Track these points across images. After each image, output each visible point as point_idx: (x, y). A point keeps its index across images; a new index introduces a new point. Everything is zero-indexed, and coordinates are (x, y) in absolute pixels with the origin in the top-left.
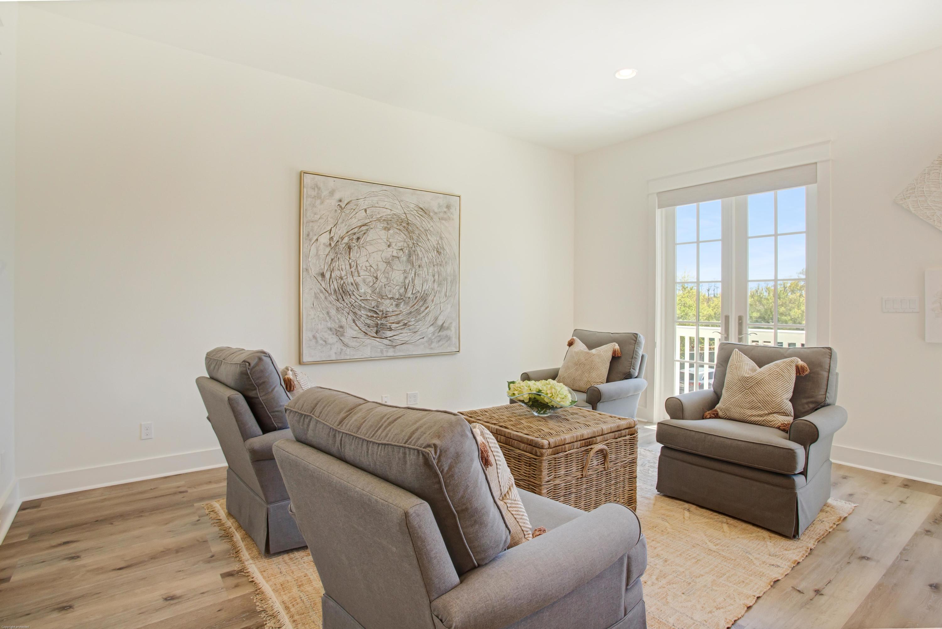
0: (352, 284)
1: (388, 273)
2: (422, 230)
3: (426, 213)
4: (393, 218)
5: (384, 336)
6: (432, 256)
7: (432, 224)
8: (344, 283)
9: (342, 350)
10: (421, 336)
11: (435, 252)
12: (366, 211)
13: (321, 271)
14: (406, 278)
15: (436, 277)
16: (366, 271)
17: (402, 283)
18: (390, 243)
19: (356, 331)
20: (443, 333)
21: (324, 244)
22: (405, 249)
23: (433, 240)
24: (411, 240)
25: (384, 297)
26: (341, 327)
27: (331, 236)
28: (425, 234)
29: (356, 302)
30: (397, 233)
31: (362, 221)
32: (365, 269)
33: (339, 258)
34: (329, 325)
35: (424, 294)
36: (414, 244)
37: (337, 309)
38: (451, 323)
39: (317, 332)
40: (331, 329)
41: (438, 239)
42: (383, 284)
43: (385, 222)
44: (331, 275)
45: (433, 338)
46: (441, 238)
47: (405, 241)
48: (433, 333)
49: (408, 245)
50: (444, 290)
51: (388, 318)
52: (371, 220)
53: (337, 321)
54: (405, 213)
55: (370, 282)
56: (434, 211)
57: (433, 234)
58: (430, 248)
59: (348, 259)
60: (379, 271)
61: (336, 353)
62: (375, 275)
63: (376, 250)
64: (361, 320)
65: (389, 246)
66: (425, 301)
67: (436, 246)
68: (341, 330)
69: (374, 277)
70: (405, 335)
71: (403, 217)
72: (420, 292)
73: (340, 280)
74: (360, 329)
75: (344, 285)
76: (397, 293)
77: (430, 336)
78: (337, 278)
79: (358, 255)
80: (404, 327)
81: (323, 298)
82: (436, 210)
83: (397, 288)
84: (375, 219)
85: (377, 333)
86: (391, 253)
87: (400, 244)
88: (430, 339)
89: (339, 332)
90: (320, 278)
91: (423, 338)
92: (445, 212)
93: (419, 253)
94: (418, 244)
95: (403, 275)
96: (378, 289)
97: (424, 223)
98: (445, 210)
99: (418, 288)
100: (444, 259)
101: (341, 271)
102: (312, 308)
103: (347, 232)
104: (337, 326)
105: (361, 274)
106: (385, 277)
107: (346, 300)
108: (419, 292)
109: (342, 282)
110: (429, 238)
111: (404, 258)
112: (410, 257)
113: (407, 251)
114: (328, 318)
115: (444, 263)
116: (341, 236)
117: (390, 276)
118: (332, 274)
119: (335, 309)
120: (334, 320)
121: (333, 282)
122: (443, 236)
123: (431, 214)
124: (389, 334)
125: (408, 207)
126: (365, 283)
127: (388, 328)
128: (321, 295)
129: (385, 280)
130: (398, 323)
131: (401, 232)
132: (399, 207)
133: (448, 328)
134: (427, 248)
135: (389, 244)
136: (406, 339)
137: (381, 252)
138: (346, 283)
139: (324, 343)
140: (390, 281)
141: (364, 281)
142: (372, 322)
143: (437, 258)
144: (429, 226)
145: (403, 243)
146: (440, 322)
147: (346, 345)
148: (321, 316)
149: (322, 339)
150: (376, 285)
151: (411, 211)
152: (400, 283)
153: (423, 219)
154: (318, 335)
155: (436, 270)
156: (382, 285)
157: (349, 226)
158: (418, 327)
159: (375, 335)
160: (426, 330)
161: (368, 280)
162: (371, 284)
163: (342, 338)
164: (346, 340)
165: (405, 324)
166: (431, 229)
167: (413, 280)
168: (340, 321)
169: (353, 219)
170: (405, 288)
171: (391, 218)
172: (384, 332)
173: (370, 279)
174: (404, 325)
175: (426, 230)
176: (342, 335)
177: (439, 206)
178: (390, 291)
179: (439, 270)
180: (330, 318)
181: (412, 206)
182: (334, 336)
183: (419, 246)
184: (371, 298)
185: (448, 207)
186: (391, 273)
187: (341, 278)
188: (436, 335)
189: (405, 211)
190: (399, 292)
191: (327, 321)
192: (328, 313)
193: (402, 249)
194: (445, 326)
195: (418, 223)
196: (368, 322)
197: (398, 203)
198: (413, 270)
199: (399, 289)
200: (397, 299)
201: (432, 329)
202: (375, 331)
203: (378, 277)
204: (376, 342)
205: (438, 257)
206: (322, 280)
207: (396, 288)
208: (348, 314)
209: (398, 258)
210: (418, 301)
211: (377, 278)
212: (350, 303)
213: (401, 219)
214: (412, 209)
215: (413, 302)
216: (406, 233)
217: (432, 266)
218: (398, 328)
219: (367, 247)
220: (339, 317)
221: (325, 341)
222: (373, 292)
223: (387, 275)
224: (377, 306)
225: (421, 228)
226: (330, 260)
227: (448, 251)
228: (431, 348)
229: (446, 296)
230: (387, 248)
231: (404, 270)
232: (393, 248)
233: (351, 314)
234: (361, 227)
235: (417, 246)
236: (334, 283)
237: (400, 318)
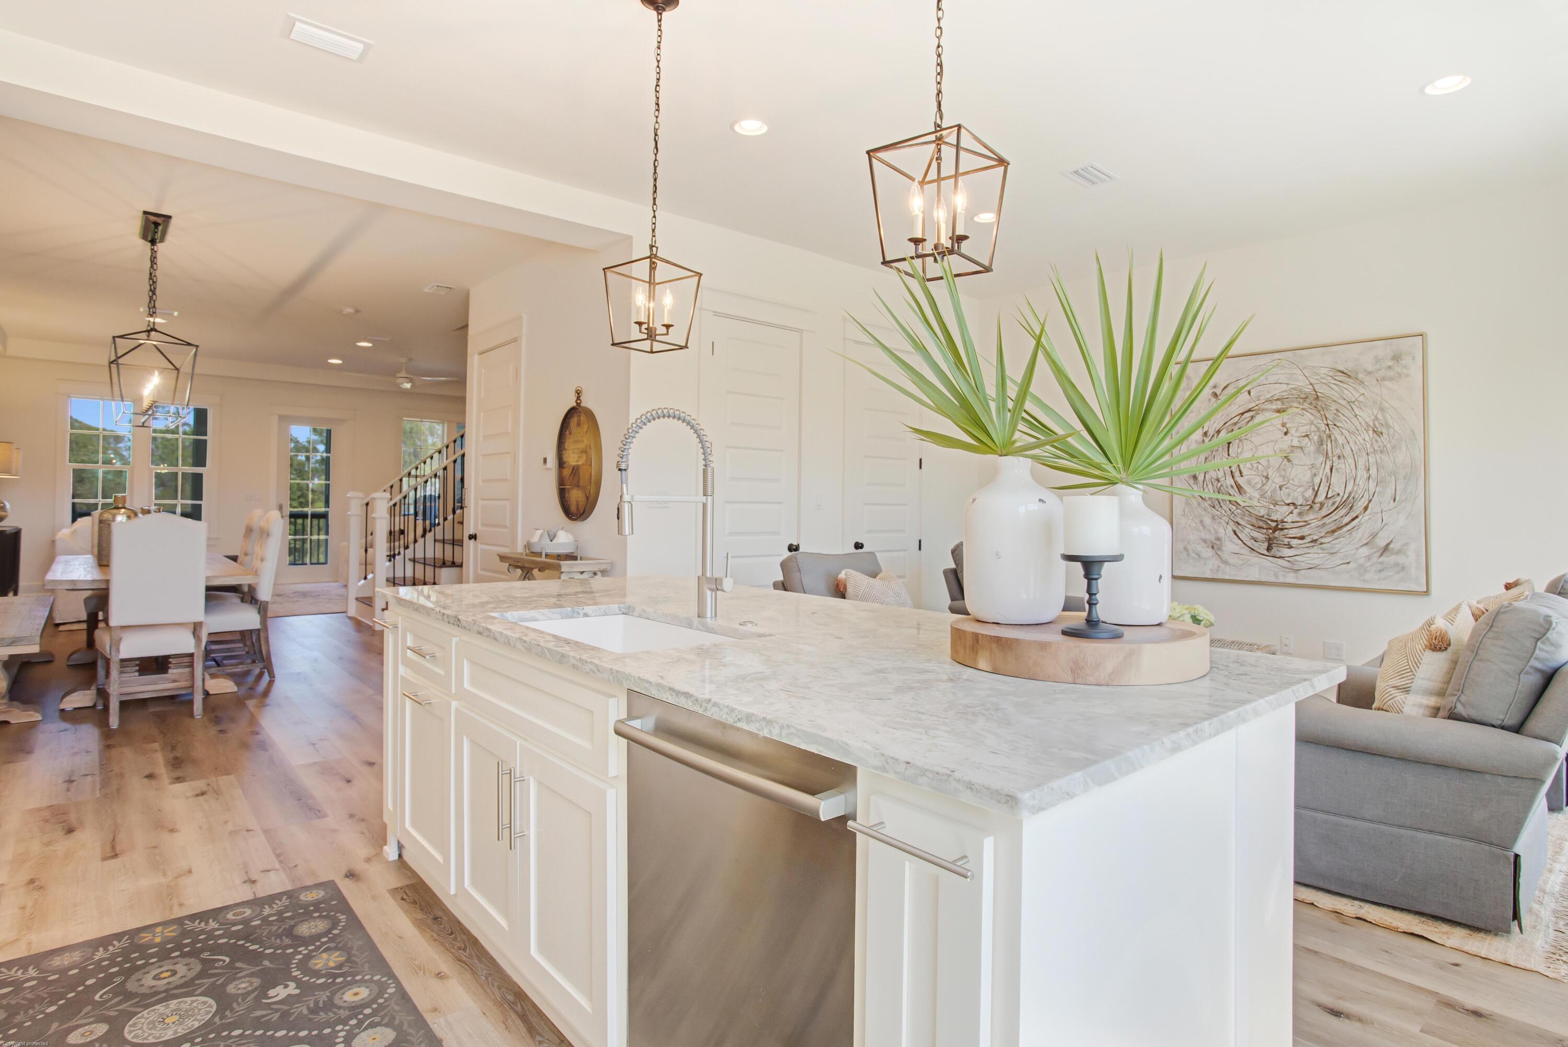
0: (1232, 487)
1: (1284, 470)
2: (1344, 403)
3: (1349, 376)
4: (1292, 394)
5: (1279, 554)
6: (1364, 440)
7: (1362, 391)
8: (1222, 486)
9: (1219, 567)
10: (1343, 559)
11: (1371, 433)
12: (1249, 392)
13: (1193, 473)
14: (1315, 475)
15: (1373, 471)
16: (1252, 469)
17: (1308, 483)
18: (1287, 429)
19: (1237, 545)
20: (1389, 559)
21: (1196, 441)
22: (1313, 434)
23: (1366, 415)
24: (1323, 420)
25: (1279, 503)
26: (1218, 539)
27: (1204, 431)
28: (1350, 408)
29: (1237, 509)
30: (1299, 414)
31: (1244, 406)
32: (1251, 467)
33: (1214, 456)
34: (1203, 535)
35: (1348, 497)
36: (1328, 425)
37: (1213, 518)
38: (1406, 544)
39: (1188, 543)
40: (1205, 541)
41: (1375, 413)
42: (1278, 486)
43: (1278, 402)
44: (1205, 477)
45: (1369, 564)
46: (1382, 410)
47: (1312, 423)
48: (1369, 558)
49: (1318, 429)
50: (1390, 492)
51: (1285, 531)
52: (1257, 402)
53: (1213, 532)
54: (1311, 384)
55: (1257, 483)
56: (1365, 370)
57: (1366, 406)
58: (1359, 427)
59: (1227, 456)
60: (1271, 469)
61: (1211, 570)
62: (1265, 474)
63: (1266, 441)
64: (1245, 532)
65: (1286, 434)
66: (1351, 508)
67: (1371, 423)
68: (1218, 542)
69: (1263, 476)
70: (1314, 556)
71: (1308, 389)
72: (1341, 494)
73: (1216, 482)
74: (1244, 543)
75: (1222, 488)
76: (1300, 497)
77: (1361, 561)
78: (1213, 480)
79: (1239, 451)
80: (1313, 544)
81: (1196, 504)
82: (1370, 369)
83: (1300, 489)
84: (1263, 401)
85: (1269, 549)
86: (1289, 443)
87: (1304, 430)
88: (1361, 566)
89: (1215, 546)
90: (1191, 482)
91: (1348, 563)
92: (1390, 367)
93: (1338, 437)
94: (1335, 425)
95: (1309, 471)
96: (1269, 493)
97: (1346, 392)
98: (1390, 363)
99: (1337, 487)
100: (1390, 442)
101: (1218, 472)
102: (1183, 515)
103: (1226, 423)
104: (1213, 538)
105: (1244, 474)
106: (1280, 476)
107: (1224, 507)
108: (1339, 494)
109: (1219, 484)
110: (1357, 412)
111: (1311, 448)
112: (1322, 444)
113: (1316, 438)
114: (1201, 528)
115: (1389, 446)
116: (1217, 430)
117: (1288, 475)
118: (1207, 476)
119: (1210, 517)
120: (1209, 531)
121: (1207, 485)
122: (1387, 405)
123: (1361, 376)
124: (1286, 552)
125: (1317, 374)
126: (1250, 485)
127: (1285, 545)
128: (1193, 500)
129: (1281, 479)
130: (1302, 538)
131: (1304, 412)
132: (1302, 378)
133: (1399, 552)
134: (1353, 429)
135: (1285, 430)
136: (1317, 562)
137: (1273, 444)
138: (1224, 485)
139: (1197, 557)
140: (1289, 481)
141: (1249, 482)
142: (1261, 535)
143: (1374, 441)
144: (1357, 395)
145: (1309, 426)
146: (1382, 543)
147: (1226, 562)
148: (1193, 525)
149: (1194, 551)
150: (1266, 488)
151: (1322, 378)
152: (1305, 484)
153: (1345, 386)
154: (1189, 547)
155: (1372, 460)
156: (1275, 487)
157: (1227, 415)
158: (1337, 546)
159: (1266, 552)
160: (1354, 551)
161: (1254, 482)
162: (1259, 486)
163: (1218, 553)
164: (1225, 556)
165: (1314, 541)
166: (1361, 399)
167: (1329, 479)
168: (1216, 532)
169: (1233, 406)
170: (1314, 489)
171: (1289, 395)
172: (1278, 549)
173: (1258, 480)
174: (1312, 542)
175: (1349, 402)
176: (1220, 549)
177: (1377, 360)
178: (1289, 495)
179: (1379, 461)
180: (1204, 527)
181: (1324, 371)
182: (1210, 550)
183: (1338, 427)
184: (1259, 504)
185: (1396, 358)
186: (1290, 470)
187: (1218, 480)
188: (1374, 559)
189: (1312, 381)
190: (1303, 496)
191: (1200, 531)
192: (1201, 522)
193: (1307, 436)
194: (1393, 549)
195: (1336, 394)
196: (1255, 534)
197: (1298, 372)
198: (1328, 463)
199: (1304, 492)
200: (1301, 505)
201: (1365, 551)
202: (1266, 547)
203: (1270, 476)
204: (1268, 562)
205: (1377, 441)
206: (1194, 484)
207: (1299, 489)
208: (1227, 523)
209: (1301, 448)
210: (1337, 508)
211: (1267, 478)
212: (1230, 510)
213: (1305, 394)
214: (1324, 376)
215: (1329, 509)
216: (1313, 412)
217: (1364, 454)
218: (1302, 546)
219: (1252, 439)
220: (1215, 527)
221: (1198, 555)
222: (1262, 496)
223: (1283, 473)
224: (1268, 515)
225: (1341, 401)
226: (1204, 459)
227: (1397, 428)
228: (1365, 581)
229: (1394, 500)
230: (1283, 435)
231: (1312, 465)
232: (1292, 436)
233: (1231, 523)
234: (1243, 414)
235: (1333, 428)
236: (1209, 486)
237: (1305, 531)
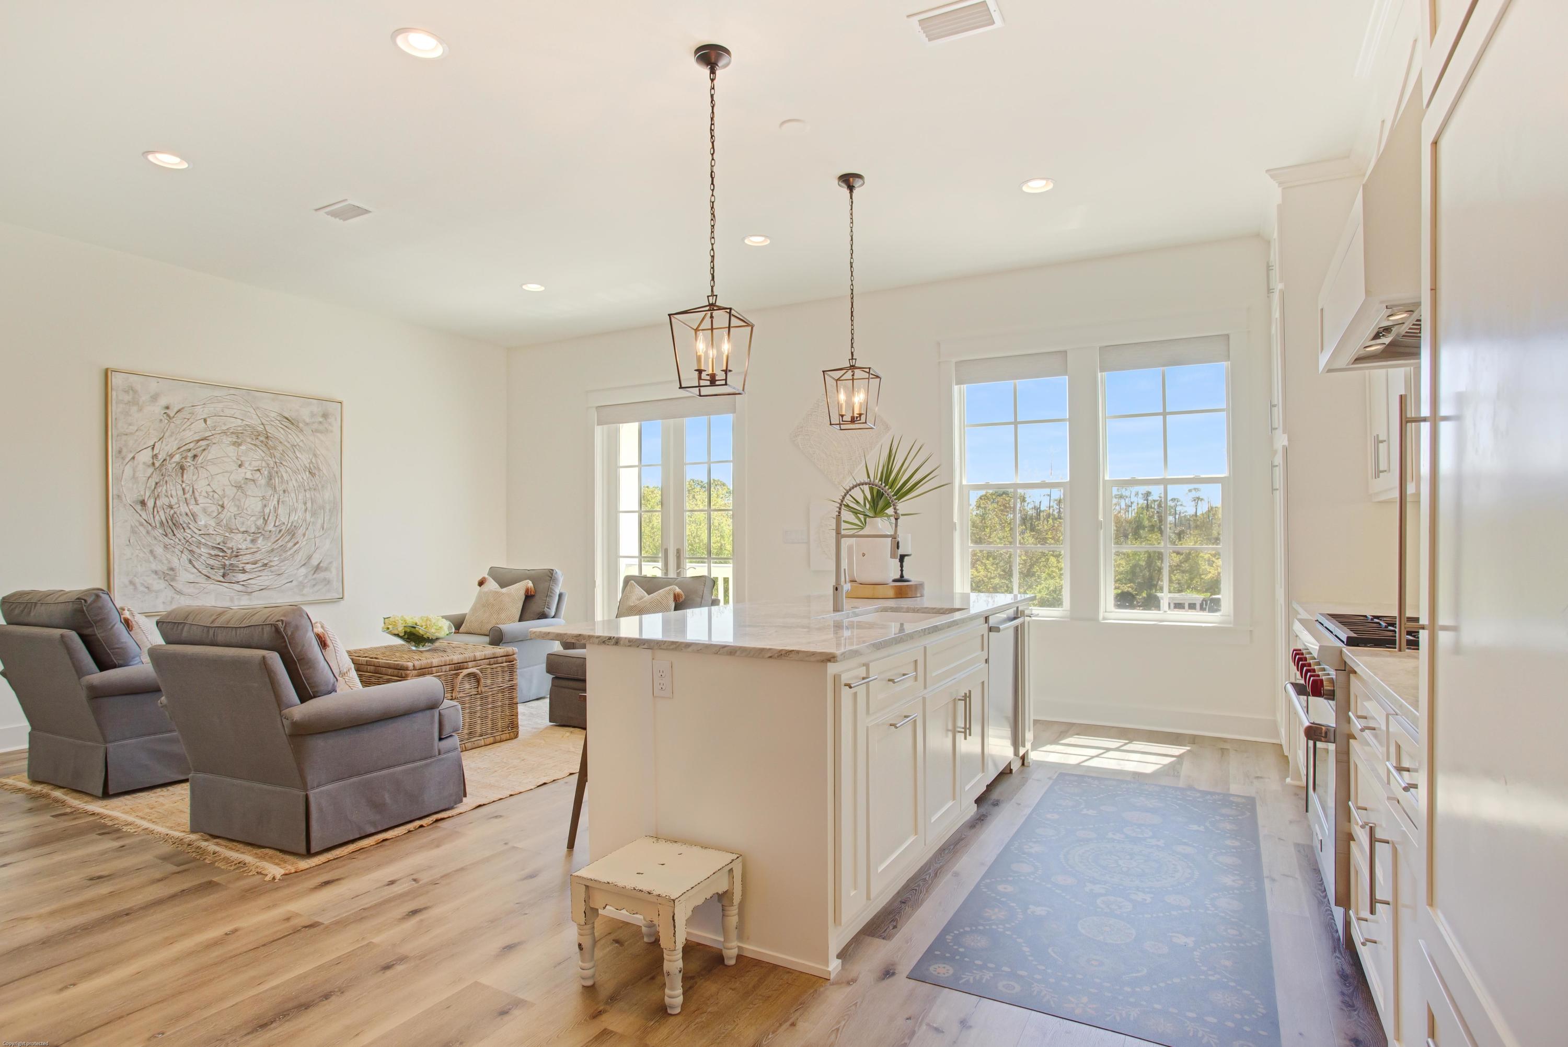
0: (187, 514)
1: (239, 500)
2: (289, 445)
3: (293, 424)
4: (246, 430)
5: (234, 579)
6: (303, 478)
7: (302, 437)
8: (175, 513)
9: (173, 598)
10: (287, 579)
11: (307, 473)
12: (205, 421)
13: (141, 498)
14: (265, 506)
15: (309, 505)
16: (207, 498)
17: (259, 512)
18: (241, 461)
19: (193, 574)
20: (321, 575)
21: (144, 463)
22: (264, 469)
23: (305, 458)
24: (272, 458)
25: (234, 531)
26: (172, 569)
27: (154, 453)
28: (292, 450)
29: (192, 537)
30: (252, 449)
31: (200, 434)
32: (206, 495)
33: (166, 482)
34: (154, 566)
35: (291, 526)
36: (276, 463)
37: (166, 547)
38: (331, 563)
39: (135, 576)
40: (156, 572)
41: (311, 457)
42: (233, 514)
43: (234, 436)
44: (155, 503)
45: (306, 581)
46: (315, 455)
47: (263, 460)
48: (306, 576)
49: (268, 465)
50: (320, 521)
51: (240, 557)
52: (213, 432)
53: (166, 562)
54: (262, 424)
55: (213, 512)
56: (304, 421)
57: (304, 451)
58: (299, 468)
59: (181, 483)
60: (226, 498)
61: (164, 603)
62: (221, 503)
63: (221, 471)
64: (201, 560)
65: (240, 466)
66: (293, 535)
67: (308, 466)
68: (171, 573)
69: (219, 505)
70: (265, 579)
71: (261, 428)
72: (286, 523)
73: (169, 509)
74: (200, 572)
75: (175, 516)
76: (253, 525)
77: (301, 579)
78: (165, 507)
79: (195, 478)
80: (264, 568)
81: (144, 532)
82: (308, 420)
83: (253, 518)
84: (220, 432)
85: (224, 576)
86: (243, 475)
87: (256, 464)
88: (301, 583)
89: (169, 576)
90: (139, 507)
91: (291, 582)
92: (320, 422)
93: (284, 475)
94: (281, 463)
95: (260, 502)
96: (224, 521)
97: (290, 436)
98: (321, 419)
99: (283, 518)
100: (320, 482)
101: (171, 498)
102: (127, 545)
103: (179, 448)
104: (166, 568)
105: (199, 502)
106: (235, 505)
107: (178, 535)
108: (284, 523)
109: (172, 512)
110: (298, 456)
111: (262, 481)
112: (271, 479)
113: (266, 473)
114: (151, 559)
115: (320, 486)
116: (169, 454)
117: (242, 504)
118: (157, 502)
119: (162, 546)
120: (161, 561)
121: (158, 512)
122: (318, 452)
123: (301, 425)
124: (242, 577)
125: (268, 416)
126: (206, 513)
127: (240, 570)
128: (141, 528)
129: (236, 509)
130: (255, 563)
131: (257, 449)
132: (255, 416)
133: (326, 569)
134: (295, 468)
135: (240, 463)
136: (267, 583)
137: (229, 474)
138: (178, 513)
139: (146, 590)
140: (243, 510)
141: (205, 510)
142: (217, 562)
143: (310, 481)
144: (298, 440)
145: (260, 462)
146: (315, 562)
147: (179, 593)
148: (141, 555)
149: (142, 584)
150: (222, 516)
151: (272, 421)
152: (257, 513)
153: (290, 431)
154: (137, 580)
155: (308, 496)
156: (231, 516)
157: (181, 440)
158: (283, 568)
159: (221, 579)
160: (296, 571)
161: (210, 510)
162: (215, 514)
163: (172, 584)
164: (179, 586)
165: (265, 565)
166: (301, 444)
167: (276, 510)
168: (169, 562)
169: (188, 431)
170: (264, 518)
171: (243, 430)
172: (234, 574)
173: (214, 509)
174: (263, 566)
175: (293, 446)
176: (173, 579)
177: (313, 415)
178: (243, 523)
179: (313, 496)
180: (155, 557)
181: (273, 415)
182: (162, 581)
183: (284, 465)
184: (215, 533)
185: (325, 416)
186: (244, 500)
187: (171, 507)
188: (310, 577)
189: (264, 421)
190: (256, 525)
191: (150, 562)
192: (151, 552)
193: (259, 470)
194: (322, 567)
195: (282, 437)
196: (212, 562)
197: (253, 411)
198: (276, 496)
199: (256, 521)
200: (253, 533)
201: (303, 571)
202: (221, 574)
203: (225, 505)
204: (223, 588)
205: (311, 480)
206: (142, 510)
207: (251, 519)
208: (182, 552)
209: (253, 480)
210: (282, 535)
211: (223, 506)
212: (185, 538)
213: (257, 432)
214: (273, 419)
215: (276, 537)
216: (265, 449)
217: (303, 491)
218: (255, 570)
219: (208, 468)
220: (168, 556)
221: (148, 588)
222: (218, 524)
223: (237, 503)
224: (224, 543)
225: (286, 443)
226: (154, 484)
227: (325, 472)
228: (303, 595)
229: (323, 529)
230: (238, 468)
231: (263, 497)
232: (246, 468)
233: (186, 552)
234: (198, 441)
235: (280, 466)
236: (160, 513)
237: (258, 556)
